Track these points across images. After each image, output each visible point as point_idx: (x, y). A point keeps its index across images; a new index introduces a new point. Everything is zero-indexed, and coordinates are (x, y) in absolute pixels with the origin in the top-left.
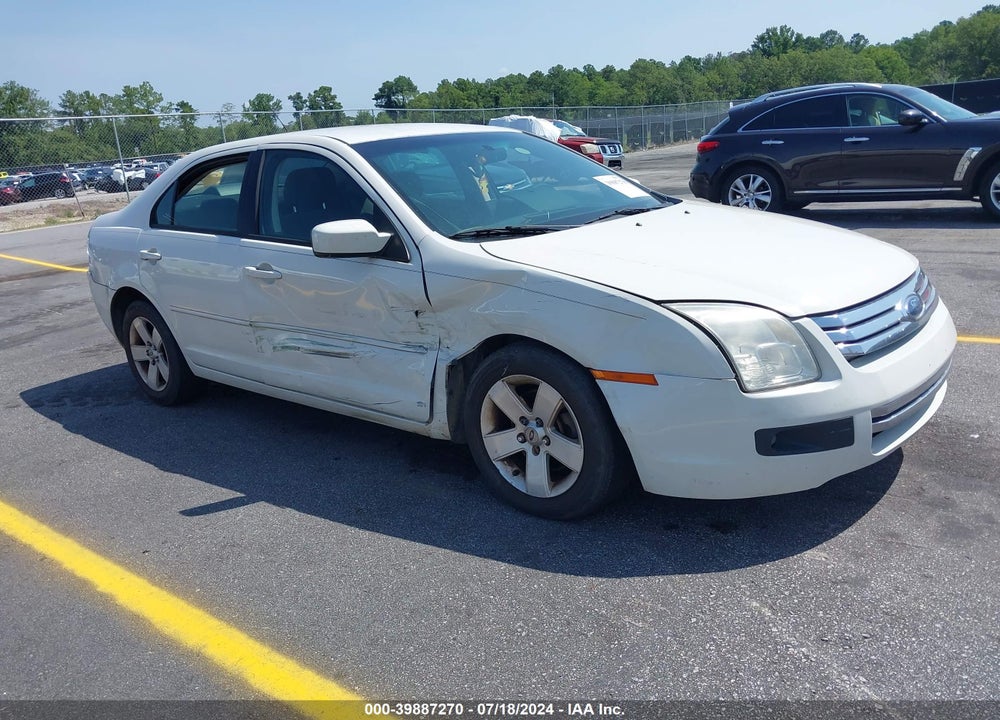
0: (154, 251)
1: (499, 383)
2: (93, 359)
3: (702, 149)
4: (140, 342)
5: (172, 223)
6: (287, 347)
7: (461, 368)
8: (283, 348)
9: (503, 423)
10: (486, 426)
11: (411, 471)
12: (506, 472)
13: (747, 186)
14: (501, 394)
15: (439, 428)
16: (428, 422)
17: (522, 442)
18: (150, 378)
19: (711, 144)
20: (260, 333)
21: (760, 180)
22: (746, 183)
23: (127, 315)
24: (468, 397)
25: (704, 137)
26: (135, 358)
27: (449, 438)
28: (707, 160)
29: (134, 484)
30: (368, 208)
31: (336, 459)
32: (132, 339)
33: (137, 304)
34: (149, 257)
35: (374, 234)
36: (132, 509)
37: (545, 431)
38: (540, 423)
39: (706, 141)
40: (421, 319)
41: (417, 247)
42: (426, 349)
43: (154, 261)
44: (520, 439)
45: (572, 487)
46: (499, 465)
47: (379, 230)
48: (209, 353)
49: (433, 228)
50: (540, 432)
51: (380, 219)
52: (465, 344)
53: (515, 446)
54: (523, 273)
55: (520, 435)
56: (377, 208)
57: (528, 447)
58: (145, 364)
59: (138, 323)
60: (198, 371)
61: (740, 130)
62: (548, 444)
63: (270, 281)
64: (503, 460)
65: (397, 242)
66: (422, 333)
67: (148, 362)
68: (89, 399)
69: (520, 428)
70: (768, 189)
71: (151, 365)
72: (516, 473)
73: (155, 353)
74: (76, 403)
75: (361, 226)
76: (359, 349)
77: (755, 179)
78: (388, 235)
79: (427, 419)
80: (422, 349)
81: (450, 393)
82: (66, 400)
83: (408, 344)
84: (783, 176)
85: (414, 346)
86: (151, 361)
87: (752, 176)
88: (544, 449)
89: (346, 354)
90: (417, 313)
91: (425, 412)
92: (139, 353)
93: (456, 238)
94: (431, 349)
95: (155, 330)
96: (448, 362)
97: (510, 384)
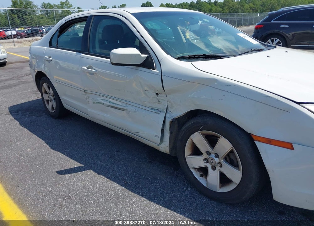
0: (50, 57)
1: (197, 133)
2: (35, 95)
3: (257, 28)
4: (46, 92)
5: (57, 46)
6: (99, 103)
7: (176, 122)
8: (97, 102)
9: (196, 152)
10: (187, 151)
11: (149, 162)
12: (197, 175)
13: (273, 42)
14: (198, 138)
15: (165, 147)
16: (159, 144)
17: (206, 163)
18: (49, 107)
19: (260, 26)
20: (88, 95)
21: (278, 40)
22: (272, 41)
23: (41, 82)
24: (180, 137)
25: (257, 24)
26: (44, 99)
27: (169, 153)
28: (258, 32)
29: (34, 156)
30: (137, 43)
31: (117, 151)
32: (43, 91)
33: (44, 78)
34: (48, 59)
35: (139, 55)
36: (30, 170)
37: (220, 160)
38: (217, 156)
39: (258, 25)
40: (159, 97)
41: (160, 63)
42: (160, 112)
43: (50, 61)
44: (205, 161)
45: (232, 190)
46: (193, 171)
47: (142, 53)
48: (70, 100)
49: (168, 53)
50: (217, 160)
51: (142, 48)
52: (179, 111)
53: (203, 164)
54: (215, 80)
55: (205, 159)
56: (141, 43)
57: (209, 166)
58: (48, 101)
59: (45, 85)
60: (66, 106)
61: (272, 21)
62: (221, 166)
63: (92, 74)
64: (195, 169)
65: (150, 59)
66: (159, 104)
67: (49, 100)
68: (28, 113)
69: (205, 156)
70: (280, 44)
71: (50, 102)
72: (201, 176)
73: (51, 97)
74: (23, 114)
75: (133, 51)
76: (130, 107)
77: (276, 40)
78: (146, 56)
79: (159, 143)
80: (158, 111)
81: (171, 133)
82: (20, 112)
83: (151, 108)
84: (287, 39)
85: (154, 109)
86: (50, 100)
87: (275, 38)
88: (218, 168)
89: (123, 109)
90: (157, 94)
91: (158, 140)
92: (46, 97)
93: (179, 58)
94: (162, 112)
95: (51, 89)
96: (171, 119)
97: (202, 134)
